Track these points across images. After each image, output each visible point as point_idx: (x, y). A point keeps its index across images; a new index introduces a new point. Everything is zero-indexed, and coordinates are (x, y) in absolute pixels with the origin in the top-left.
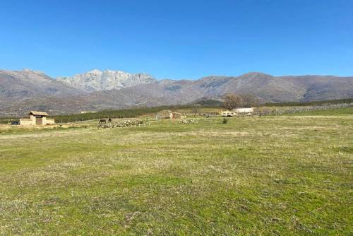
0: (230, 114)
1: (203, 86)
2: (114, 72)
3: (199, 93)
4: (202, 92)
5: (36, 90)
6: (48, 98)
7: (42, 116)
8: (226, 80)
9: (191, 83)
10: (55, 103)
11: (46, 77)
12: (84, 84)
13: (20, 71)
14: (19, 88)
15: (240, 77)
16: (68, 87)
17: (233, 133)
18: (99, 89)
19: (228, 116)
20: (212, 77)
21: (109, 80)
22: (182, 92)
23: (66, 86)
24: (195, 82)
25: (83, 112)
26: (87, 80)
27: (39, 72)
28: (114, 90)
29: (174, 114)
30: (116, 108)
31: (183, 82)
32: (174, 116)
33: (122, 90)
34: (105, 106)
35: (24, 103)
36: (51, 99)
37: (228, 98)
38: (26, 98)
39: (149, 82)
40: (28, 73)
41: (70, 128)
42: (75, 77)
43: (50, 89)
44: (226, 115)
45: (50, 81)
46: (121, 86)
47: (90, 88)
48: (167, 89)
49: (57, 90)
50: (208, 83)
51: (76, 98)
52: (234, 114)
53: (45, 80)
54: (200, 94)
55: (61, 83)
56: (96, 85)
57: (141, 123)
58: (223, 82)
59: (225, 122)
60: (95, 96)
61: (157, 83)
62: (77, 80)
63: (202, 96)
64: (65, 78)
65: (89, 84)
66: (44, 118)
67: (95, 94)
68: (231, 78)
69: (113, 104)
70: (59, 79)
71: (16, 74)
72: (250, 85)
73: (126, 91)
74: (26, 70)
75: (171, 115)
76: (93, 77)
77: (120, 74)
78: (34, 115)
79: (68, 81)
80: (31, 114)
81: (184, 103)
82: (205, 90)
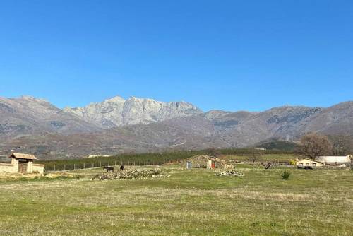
0: (311, 165)
1: (271, 120)
2: (141, 100)
3: (266, 131)
4: (270, 130)
5: (36, 124)
6: (51, 136)
7: (28, 160)
8: (309, 112)
9: (252, 116)
10: (60, 143)
11: (51, 107)
12: (100, 116)
13: (17, 98)
14: (14, 121)
15: (331, 109)
16: (78, 121)
17: (280, 195)
18: (121, 123)
19: (306, 168)
20: (285, 108)
21: (134, 110)
22: (239, 129)
23: (76, 119)
24: (261, 115)
25: (91, 156)
26: (104, 112)
27: (42, 100)
28: (140, 125)
29: (214, 162)
30: (141, 150)
31: (242, 115)
32: (213, 166)
33: (152, 125)
34: (126, 148)
35: (18, 141)
36: (54, 136)
37: (308, 139)
38: (22, 135)
39: (190, 115)
40: (27, 102)
41: (57, 178)
42: (88, 107)
43: (54, 123)
44: (305, 165)
45: (55, 113)
46: (152, 119)
47: (108, 122)
48: (216, 124)
49: (63, 125)
50: (280, 116)
51: (87, 136)
52: (318, 164)
53: (49, 111)
54: (267, 133)
55: (69, 114)
56: (116, 118)
57: (157, 173)
58: (303, 116)
59: (286, 176)
60: (113, 134)
61: (202, 115)
62: (91, 111)
63: (271, 135)
64: (75, 109)
65: (107, 116)
66: (30, 164)
67: (115, 130)
68: (316, 110)
69: (136, 145)
70: (67, 110)
71: (11, 102)
72: (347, 120)
73: (157, 127)
74: (26, 98)
75: (209, 163)
76: (112, 107)
77: (150, 103)
78: (17, 159)
79: (79, 113)
80: (13, 157)
81: (243, 145)
82: (276, 127)
